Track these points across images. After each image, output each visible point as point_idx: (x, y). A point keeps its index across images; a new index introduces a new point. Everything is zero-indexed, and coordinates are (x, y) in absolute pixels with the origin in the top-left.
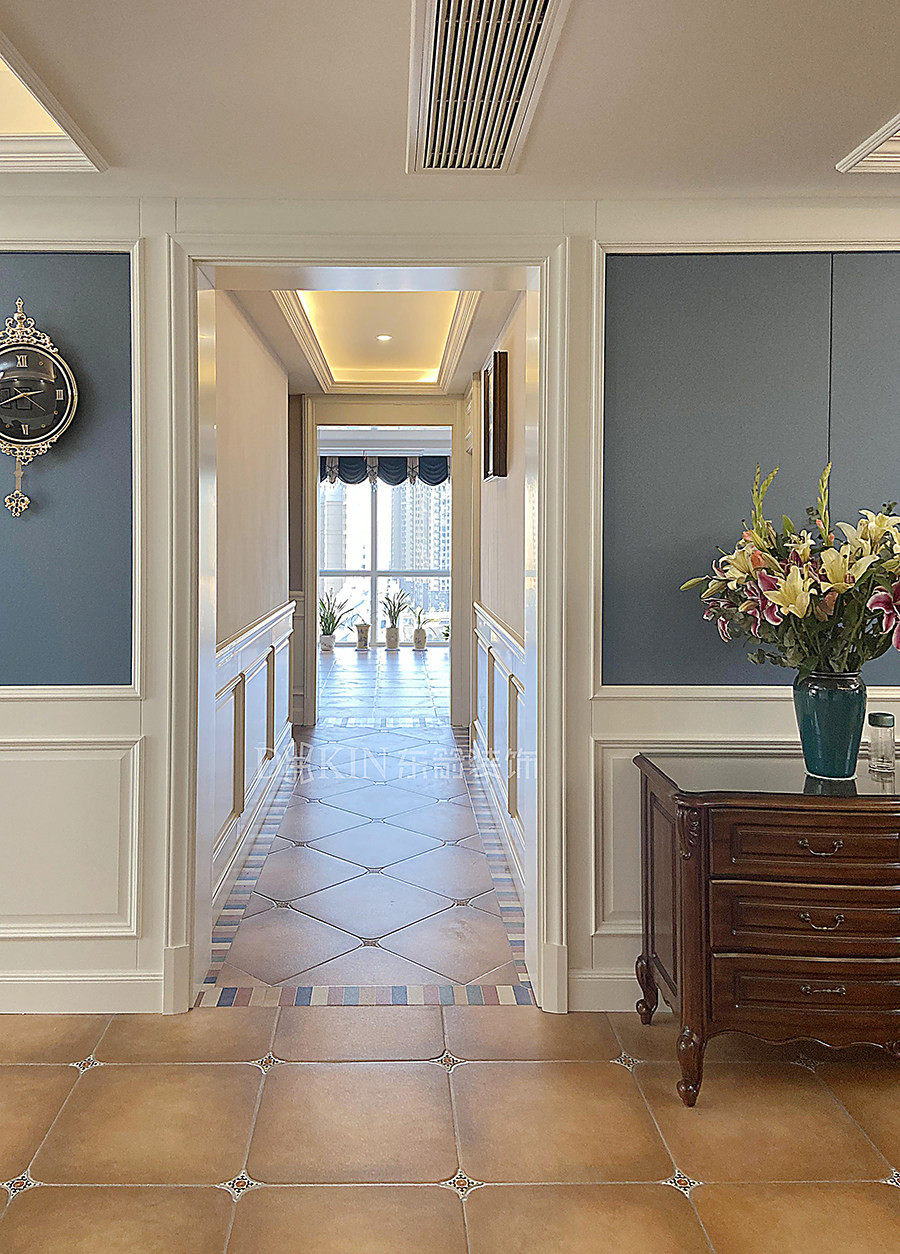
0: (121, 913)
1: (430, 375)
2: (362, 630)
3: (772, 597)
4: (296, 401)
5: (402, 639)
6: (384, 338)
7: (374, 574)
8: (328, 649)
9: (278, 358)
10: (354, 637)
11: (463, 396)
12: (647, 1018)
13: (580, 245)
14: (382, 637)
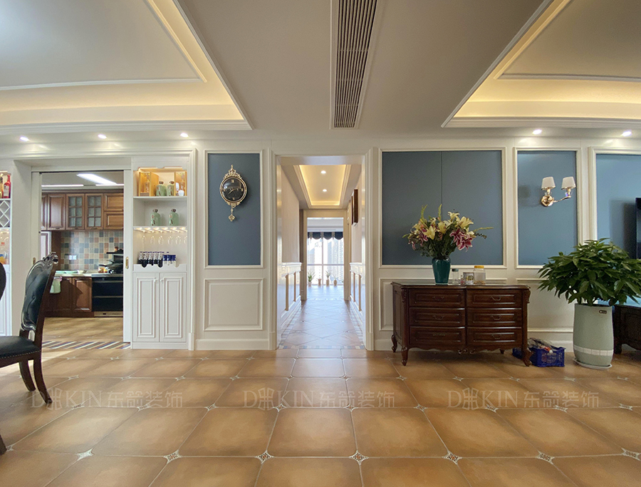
0: (258, 324)
1: (338, 203)
2: (319, 280)
3: (425, 234)
4: (301, 211)
5: (330, 283)
6: (325, 190)
7: (323, 265)
8: (310, 286)
9: (297, 196)
10: (318, 283)
11: (346, 209)
12: (394, 350)
13: (375, 150)
14: (325, 282)
